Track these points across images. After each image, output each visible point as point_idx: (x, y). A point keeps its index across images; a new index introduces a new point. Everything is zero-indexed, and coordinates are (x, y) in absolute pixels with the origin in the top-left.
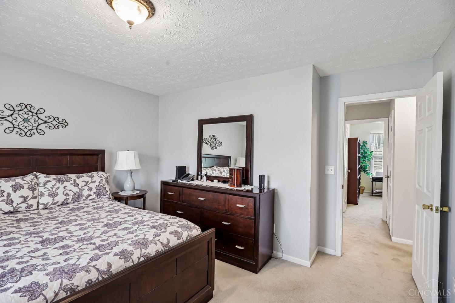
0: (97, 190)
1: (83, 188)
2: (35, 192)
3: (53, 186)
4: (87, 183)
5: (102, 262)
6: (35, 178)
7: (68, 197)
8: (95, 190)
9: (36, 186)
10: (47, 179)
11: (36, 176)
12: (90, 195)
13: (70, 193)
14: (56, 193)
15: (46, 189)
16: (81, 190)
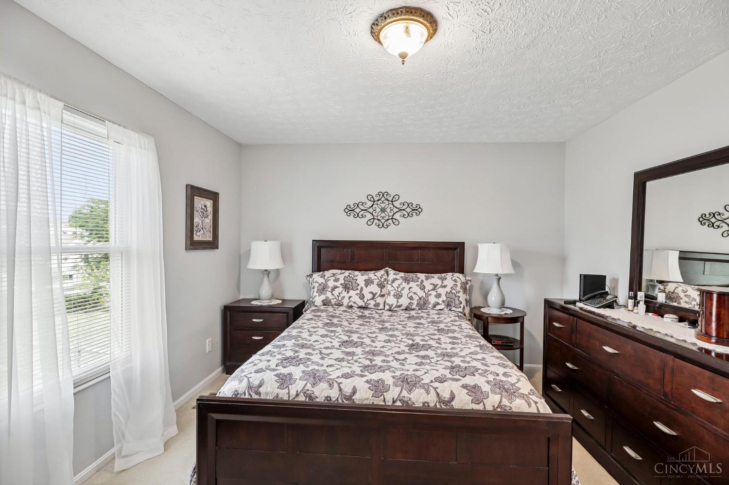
0: (447, 298)
1: (430, 293)
2: (383, 290)
3: (399, 285)
4: (435, 287)
5: (349, 383)
6: (385, 274)
7: (412, 301)
8: (445, 298)
9: (385, 283)
10: (395, 277)
11: (387, 272)
12: (438, 304)
13: (415, 296)
14: (401, 294)
15: (393, 288)
16: (428, 295)
